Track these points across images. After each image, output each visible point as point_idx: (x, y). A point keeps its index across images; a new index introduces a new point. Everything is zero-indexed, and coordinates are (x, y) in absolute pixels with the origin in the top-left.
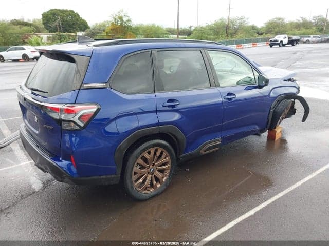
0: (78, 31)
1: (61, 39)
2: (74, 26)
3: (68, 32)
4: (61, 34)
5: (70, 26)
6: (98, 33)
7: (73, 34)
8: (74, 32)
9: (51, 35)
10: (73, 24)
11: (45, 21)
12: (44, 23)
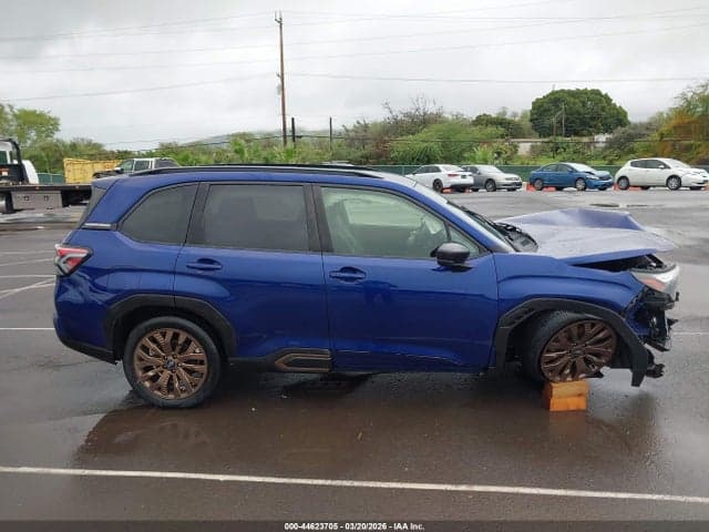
0: (598, 133)
1: (558, 148)
2: (592, 123)
3: (577, 134)
4: (560, 139)
5: (584, 123)
6: (641, 136)
7: (586, 140)
8: (590, 134)
9: (539, 141)
10: (593, 119)
11: (535, 116)
12: (531, 120)
